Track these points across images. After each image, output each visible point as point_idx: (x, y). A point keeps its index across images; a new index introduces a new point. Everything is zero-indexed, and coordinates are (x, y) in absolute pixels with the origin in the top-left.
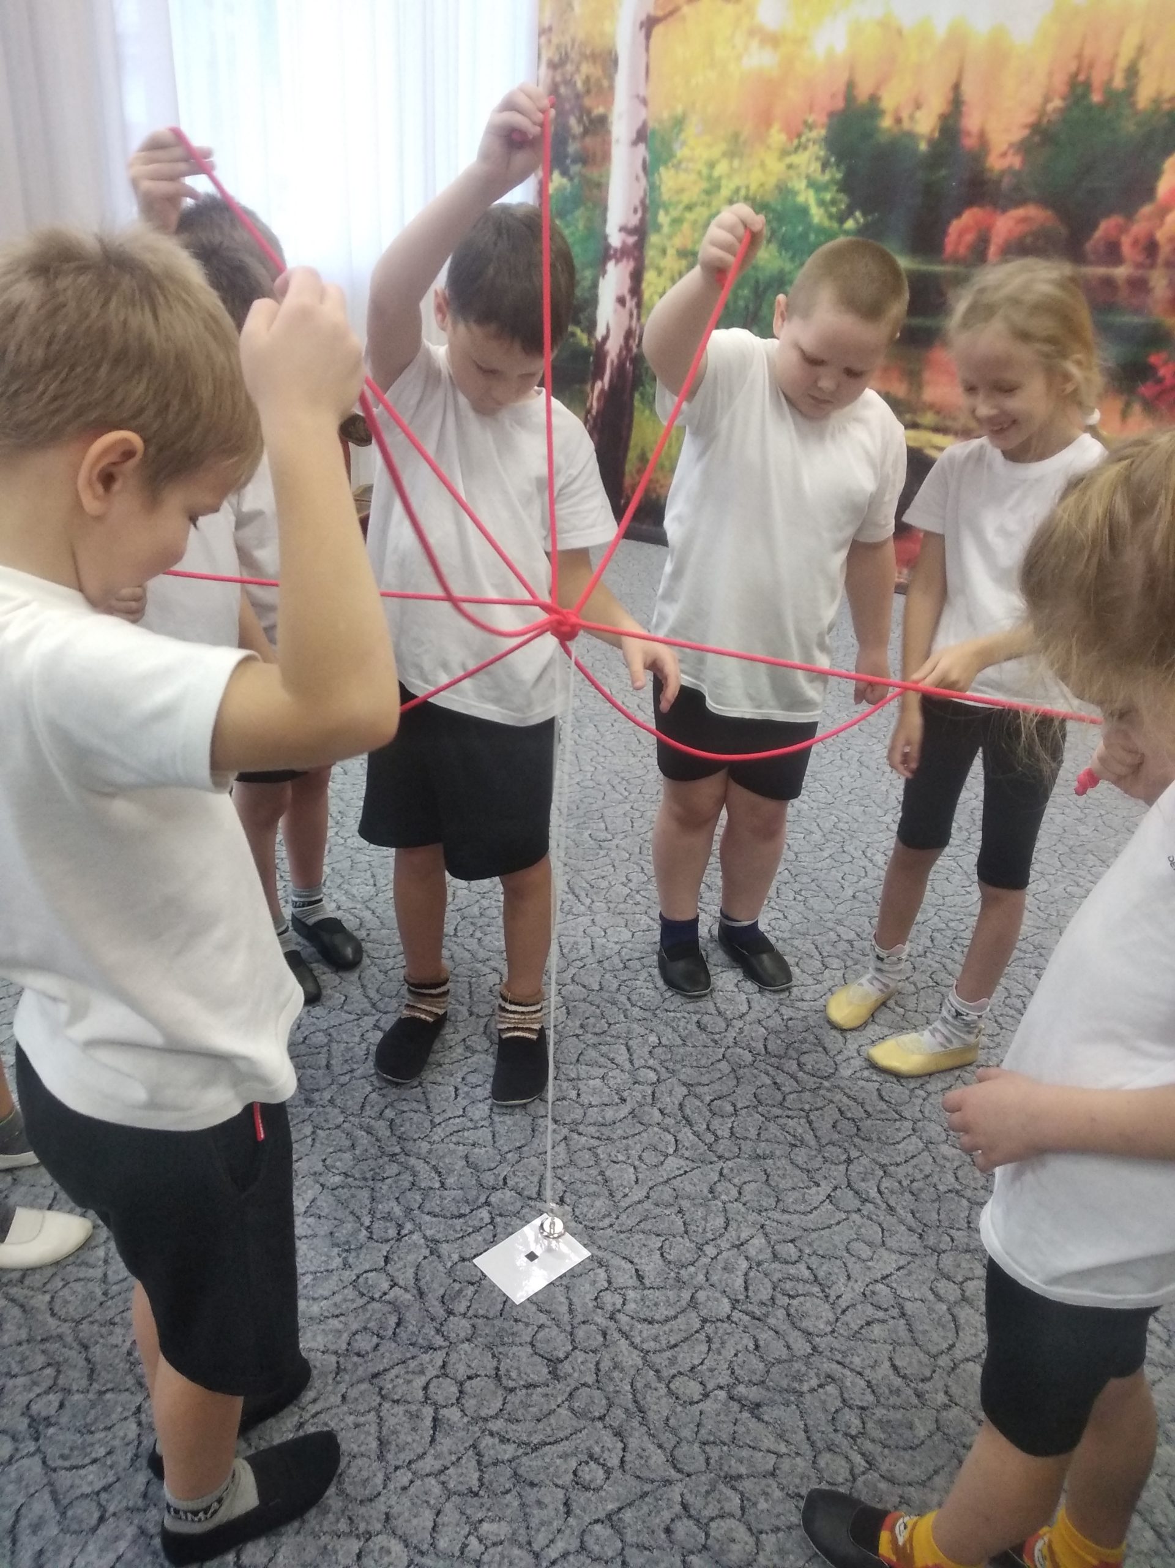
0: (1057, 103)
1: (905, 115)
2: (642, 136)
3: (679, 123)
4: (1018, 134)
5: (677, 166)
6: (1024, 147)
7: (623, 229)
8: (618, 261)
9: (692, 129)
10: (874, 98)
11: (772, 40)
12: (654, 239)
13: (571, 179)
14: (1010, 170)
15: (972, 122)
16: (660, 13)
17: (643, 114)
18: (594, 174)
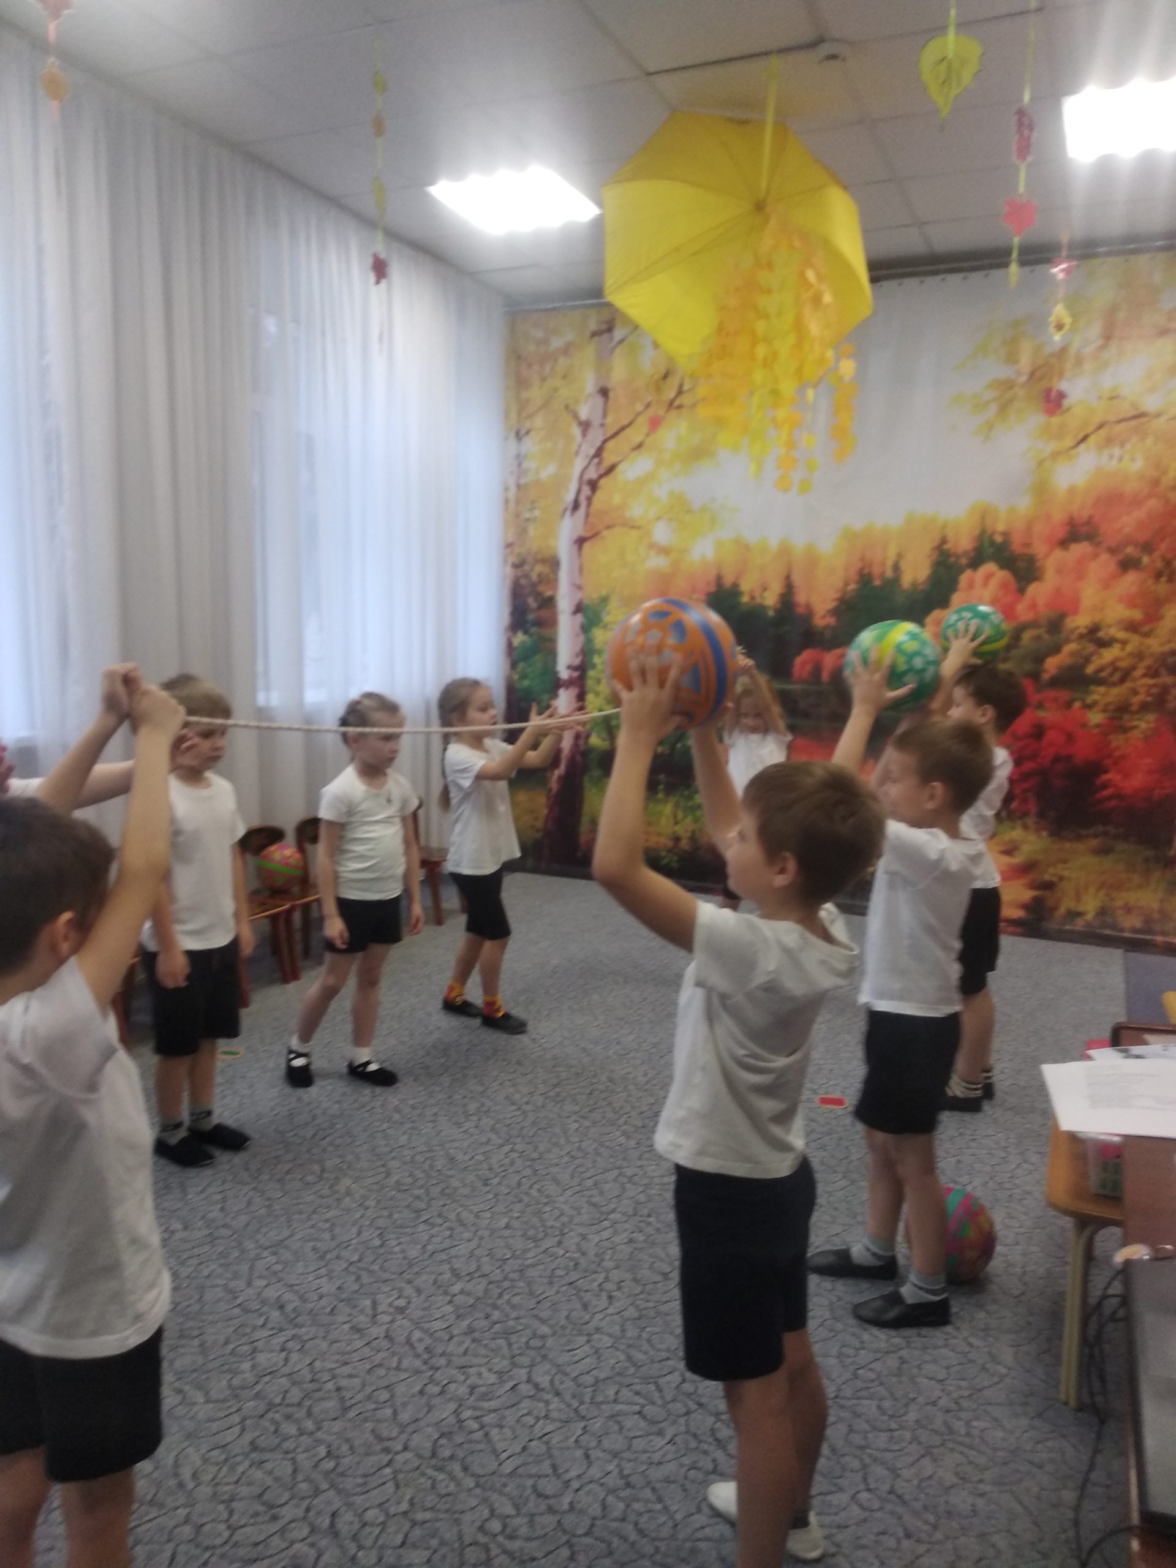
0: (852, 586)
1: (757, 594)
2: (579, 609)
3: (605, 600)
4: (831, 605)
5: (605, 627)
6: (835, 612)
7: (569, 667)
8: (567, 688)
9: (613, 604)
10: (735, 585)
11: (664, 551)
12: (591, 673)
13: (531, 635)
14: (826, 627)
15: (801, 598)
16: (587, 535)
17: (579, 595)
18: (546, 632)
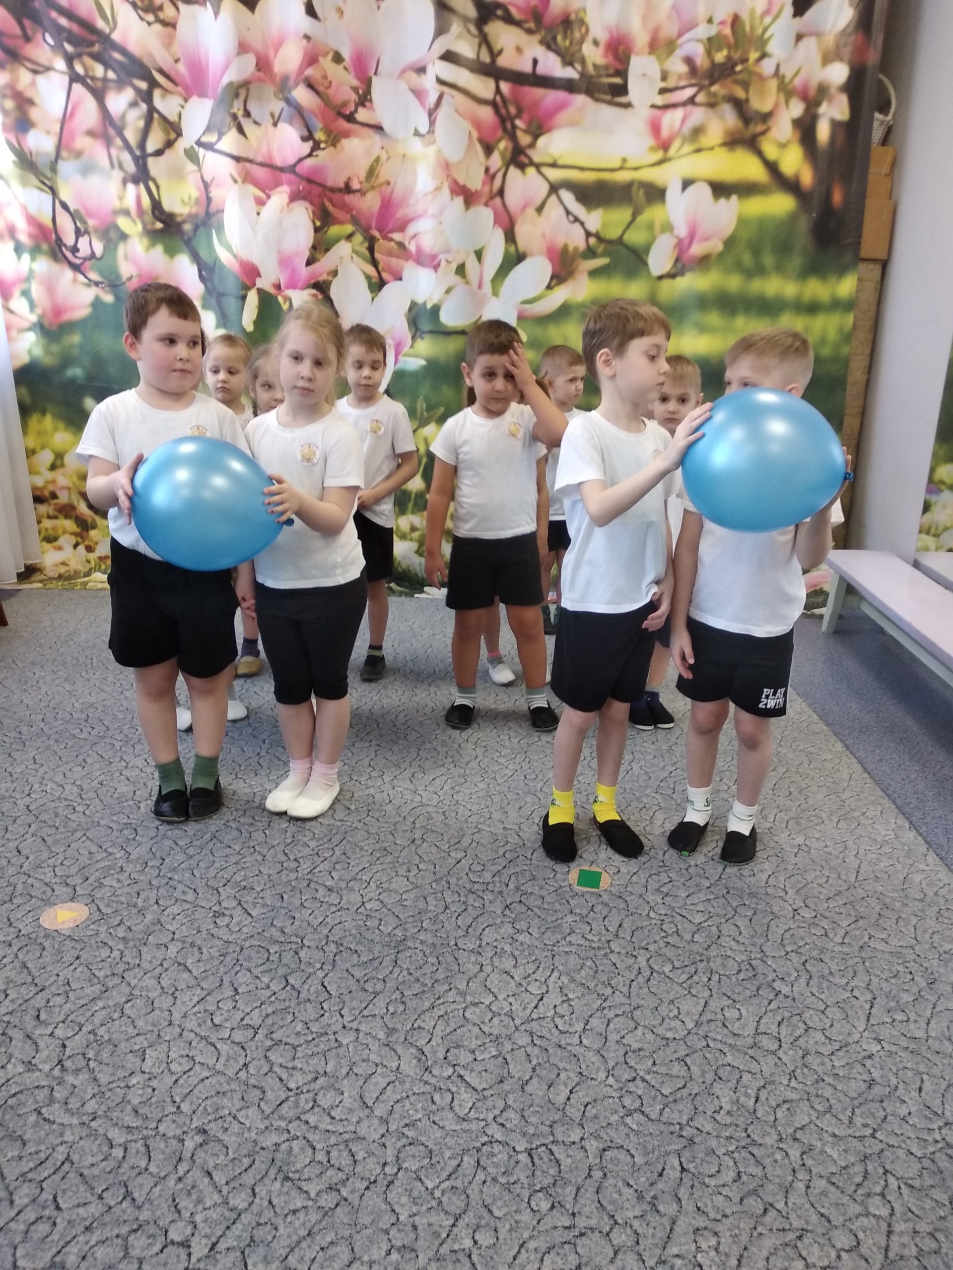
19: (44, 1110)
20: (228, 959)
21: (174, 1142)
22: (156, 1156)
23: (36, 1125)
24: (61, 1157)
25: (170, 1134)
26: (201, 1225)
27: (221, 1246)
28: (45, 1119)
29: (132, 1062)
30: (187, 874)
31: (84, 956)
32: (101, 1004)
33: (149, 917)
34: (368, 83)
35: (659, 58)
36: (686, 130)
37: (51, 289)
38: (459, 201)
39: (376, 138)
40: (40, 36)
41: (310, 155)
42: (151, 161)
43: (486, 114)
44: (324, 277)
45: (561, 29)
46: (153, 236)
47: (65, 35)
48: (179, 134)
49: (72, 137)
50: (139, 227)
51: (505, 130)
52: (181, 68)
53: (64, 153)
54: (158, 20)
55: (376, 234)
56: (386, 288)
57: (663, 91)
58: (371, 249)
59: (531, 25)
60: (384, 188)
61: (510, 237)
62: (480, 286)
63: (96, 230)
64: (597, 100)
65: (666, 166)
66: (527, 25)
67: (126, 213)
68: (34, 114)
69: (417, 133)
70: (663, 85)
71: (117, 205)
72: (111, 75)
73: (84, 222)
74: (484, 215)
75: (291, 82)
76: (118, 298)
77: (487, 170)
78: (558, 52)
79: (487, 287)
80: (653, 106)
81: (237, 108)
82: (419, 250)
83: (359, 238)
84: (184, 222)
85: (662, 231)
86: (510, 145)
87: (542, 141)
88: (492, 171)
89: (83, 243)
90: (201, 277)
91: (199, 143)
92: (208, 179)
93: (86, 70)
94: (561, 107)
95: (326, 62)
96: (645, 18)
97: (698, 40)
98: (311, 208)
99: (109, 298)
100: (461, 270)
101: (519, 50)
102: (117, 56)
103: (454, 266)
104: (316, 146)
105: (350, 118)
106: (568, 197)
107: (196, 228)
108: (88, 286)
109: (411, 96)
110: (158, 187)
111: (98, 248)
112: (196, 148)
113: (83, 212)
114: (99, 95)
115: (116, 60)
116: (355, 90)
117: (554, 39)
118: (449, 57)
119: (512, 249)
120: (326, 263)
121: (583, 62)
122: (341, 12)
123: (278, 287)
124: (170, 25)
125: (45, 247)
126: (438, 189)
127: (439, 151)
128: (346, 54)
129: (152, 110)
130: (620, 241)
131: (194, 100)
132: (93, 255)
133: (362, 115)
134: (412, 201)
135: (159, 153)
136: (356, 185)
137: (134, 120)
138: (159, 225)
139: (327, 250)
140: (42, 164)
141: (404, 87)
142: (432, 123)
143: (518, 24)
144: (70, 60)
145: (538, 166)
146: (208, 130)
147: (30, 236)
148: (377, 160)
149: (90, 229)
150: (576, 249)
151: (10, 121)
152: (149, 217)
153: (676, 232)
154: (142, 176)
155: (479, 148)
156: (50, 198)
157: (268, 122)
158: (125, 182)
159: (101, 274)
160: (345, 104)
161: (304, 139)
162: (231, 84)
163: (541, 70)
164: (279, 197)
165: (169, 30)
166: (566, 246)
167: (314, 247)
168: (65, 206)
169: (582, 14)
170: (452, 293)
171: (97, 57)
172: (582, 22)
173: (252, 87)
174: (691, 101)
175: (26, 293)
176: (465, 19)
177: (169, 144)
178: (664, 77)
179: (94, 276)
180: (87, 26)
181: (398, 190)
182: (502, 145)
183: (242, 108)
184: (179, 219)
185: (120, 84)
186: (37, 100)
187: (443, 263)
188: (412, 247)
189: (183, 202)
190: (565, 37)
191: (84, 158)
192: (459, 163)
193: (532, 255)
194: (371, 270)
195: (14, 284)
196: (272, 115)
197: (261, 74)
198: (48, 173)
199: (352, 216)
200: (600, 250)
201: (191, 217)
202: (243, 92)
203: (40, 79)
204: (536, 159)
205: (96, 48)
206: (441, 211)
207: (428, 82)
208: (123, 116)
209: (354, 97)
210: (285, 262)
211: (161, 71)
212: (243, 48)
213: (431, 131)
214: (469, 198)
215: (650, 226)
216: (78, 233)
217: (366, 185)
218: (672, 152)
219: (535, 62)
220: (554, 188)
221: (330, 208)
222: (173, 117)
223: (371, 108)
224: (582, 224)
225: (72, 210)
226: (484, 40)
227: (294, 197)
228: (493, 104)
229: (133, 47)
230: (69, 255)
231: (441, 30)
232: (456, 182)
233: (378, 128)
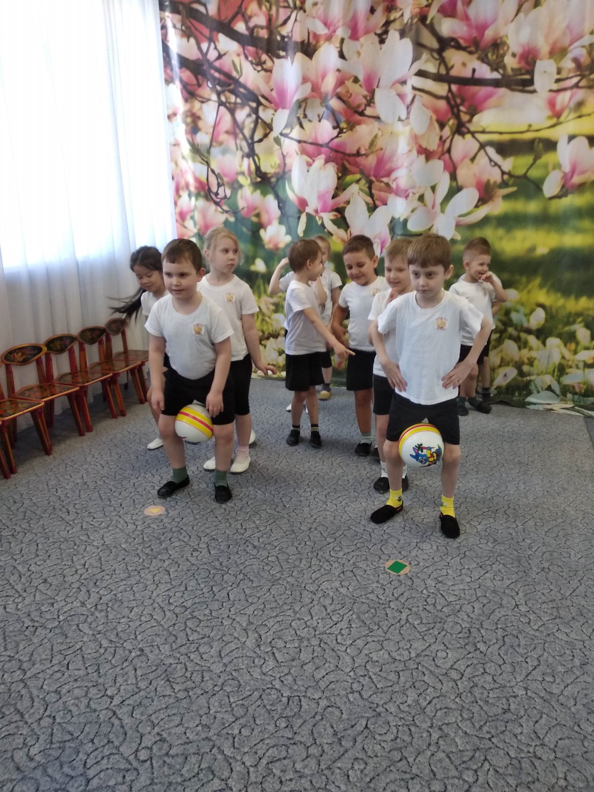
19: (80, 625)
20: (190, 572)
21: (127, 652)
22: (117, 656)
23: (74, 631)
24: (78, 647)
25: (127, 648)
26: (122, 691)
27: (126, 703)
28: (79, 629)
29: (126, 612)
30: (190, 528)
31: (127, 559)
32: (124, 582)
33: (163, 546)
34: (372, 93)
35: (555, 60)
36: (572, 104)
37: (204, 215)
38: (423, 157)
39: (376, 124)
40: (205, 83)
41: (337, 137)
42: (256, 145)
43: (442, 104)
44: (342, 205)
45: (491, 50)
46: (256, 185)
47: (217, 82)
48: (271, 130)
49: (218, 135)
50: (249, 181)
51: (453, 113)
52: (274, 94)
53: (214, 144)
54: (263, 69)
55: (373, 179)
56: (378, 210)
57: (558, 81)
58: (370, 188)
59: (472, 49)
60: (379, 152)
61: (453, 177)
62: (433, 207)
63: (228, 183)
64: (513, 90)
65: (557, 128)
66: (470, 49)
67: (243, 173)
68: (200, 124)
69: (400, 120)
70: (558, 77)
71: (238, 169)
72: (239, 100)
73: (222, 179)
74: (438, 165)
75: (329, 96)
76: (237, 219)
77: (441, 138)
78: (489, 64)
79: (438, 208)
80: (551, 91)
81: (300, 114)
82: (398, 187)
83: (363, 182)
84: (272, 177)
85: (554, 168)
86: (456, 122)
87: (476, 118)
88: (444, 138)
89: (221, 191)
90: (279, 207)
91: (281, 134)
92: (285, 153)
93: (226, 98)
94: (489, 96)
95: (349, 84)
96: (547, 37)
97: (583, 47)
98: (336, 166)
99: (232, 219)
100: (421, 198)
101: (464, 64)
102: (242, 90)
103: (417, 196)
104: (341, 132)
105: (362, 114)
106: (491, 151)
107: (278, 180)
108: (222, 213)
109: (398, 98)
110: (259, 159)
111: (228, 193)
112: (280, 136)
113: (222, 174)
114: (232, 112)
115: (242, 93)
116: (365, 97)
117: (486, 55)
118: (421, 74)
119: (454, 184)
120: (344, 196)
121: (504, 67)
122: (359, 54)
123: (316, 211)
124: (269, 71)
125: (202, 193)
126: (410, 151)
127: (412, 129)
128: (361, 77)
129: (258, 117)
130: (525, 176)
131: (280, 111)
132: (225, 197)
133: (369, 111)
134: (395, 159)
135: (260, 141)
136: (363, 152)
137: (249, 124)
138: (259, 179)
139: (344, 189)
140: (203, 150)
141: (393, 93)
142: (408, 113)
143: (464, 49)
144: (219, 94)
145: (473, 134)
146: (286, 127)
147: (196, 188)
148: (376, 136)
149: (225, 183)
150: (495, 182)
151: (189, 128)
152: (254, 176)
153: (563, 169)
154: (251, 154)
155: (436, 126)
156: (205, 167)
157: (316, 119)
158: (243, 157)
159: (229, 206)
160: (359, 106)
161: (334, 128)
162: (298, 100)
163: (477, 75)
164: (320, 161)
165: (269, 73)
166: (488, 181)
167: (337, 188)
168: (213, 171)
169: (505, 39)
170: (416, 212)
171: (232, 92)
172: (504, 44)
173: (309, 102)
174: (576, 86)
175: (192, 218)
176: (431, 50)
177: (266, 135)
178: (559, 72)
179: (225, 208)
180: (228, 76)
181: (387, 152)
182: (451, 122)
183: (302, 113)
184: (269, 176)
185: (243, 105)
186: (202, 117)
187: (411, 195)
188: (394, 186)
189: (272, 167)
190: (493, 55)
191: (223, 147)
192: (423, 135)
193: (467, 187)
194: (369, 200)
195: (187, 213)
196: (319, 116)
197: (314, 94)
198: (206, 155)
199: (360, 170)
200: (510, 183)
201: (276, 174)
202: (303, 105)
203: (204, 106)
204: (472, 129)
205: (232, 87)
206: (411, 164)
207: (407, 90)
208: (244, 122)
209: (364, 101)
210: (321, 197)
211: (263, 97)
212: (305, 80)
213: (408, 118)
214: (428, 155)
215: (546, 166)
216: (219, 185)
217: (369, 151)
218: (562, 119)
219: (474, 70)
220: (482, 146)
221: (347, 165)
222: (268, 121)
223: (374, 107)
224: (500, 167)
225: (216, 173)
226: (443, 61)
227: (327, 161)
228: (446, 98)
229: (250, 85)
230: (214, 197)
231: (416, 58)
232: (420, 146)
233: (377, 118)
